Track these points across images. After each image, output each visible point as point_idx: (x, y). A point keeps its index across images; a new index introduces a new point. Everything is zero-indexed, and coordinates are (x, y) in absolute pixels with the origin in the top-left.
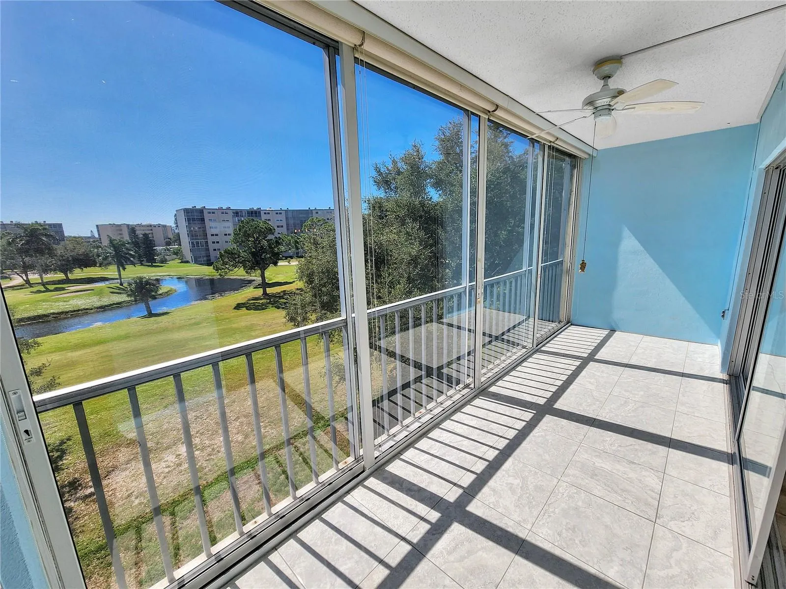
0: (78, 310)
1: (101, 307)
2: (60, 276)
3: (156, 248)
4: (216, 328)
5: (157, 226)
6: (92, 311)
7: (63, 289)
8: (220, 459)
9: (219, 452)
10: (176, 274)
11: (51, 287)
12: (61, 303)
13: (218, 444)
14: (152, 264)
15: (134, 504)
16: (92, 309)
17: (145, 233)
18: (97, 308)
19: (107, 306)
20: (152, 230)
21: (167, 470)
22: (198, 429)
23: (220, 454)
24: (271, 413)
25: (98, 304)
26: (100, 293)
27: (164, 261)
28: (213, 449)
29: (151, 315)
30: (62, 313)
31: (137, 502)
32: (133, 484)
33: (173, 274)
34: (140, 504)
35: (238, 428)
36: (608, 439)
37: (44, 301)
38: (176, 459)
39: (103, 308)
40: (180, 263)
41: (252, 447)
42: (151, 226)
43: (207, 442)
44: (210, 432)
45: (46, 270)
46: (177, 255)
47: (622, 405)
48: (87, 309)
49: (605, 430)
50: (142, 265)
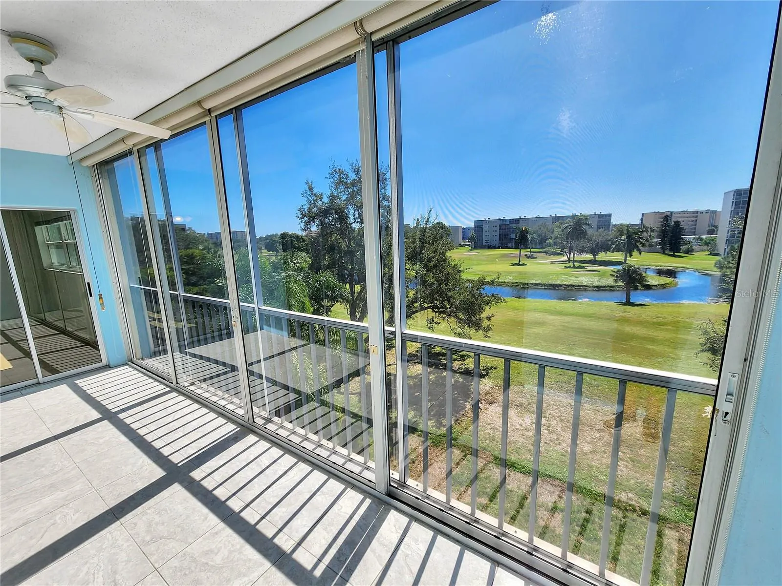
0: (581, 286)
1: (598, 287)
2: (589, 257)
3: (683, 237)
4: (679, 336)
5: (704, 213)
6: (590, 289)
7: (584, 267)
8: (555, 450)
9: (559, 445)
10: (692, 268)
11: (577, 265)
12: (573, 278)
13: (565, 438)
14: (674, 253)
15: (486, 431)
16: (590, 287)
17: (677, 221)
18: (594, 287)
19: (602, 287)
20: (697, 217)
21: (518, 426)
22: (562, 415)
23: (558, 447)
24: (642, 452)
25: (596, 284)
26: (602, 275)
27: (689, 251)
28: (558, 439)
29: (628, 303)
30: (571, 285)
31: (489, 431)
32: (496, 419)
33: (688, 267)
34: (489, 434)
35: (594, 439)
36: (74, 518)
37: (564, 274)
38: (530, 425)
39: (599, 288)
40: (709, 255)
41: (588, 465)
42: (697, 212)
43: (559, 430)
44: (568, 424)
45: (581, 251)
46: (708, 246)
47: (115, 573)
48: (587, 286)
49: (89, 522)
50: (664, 253)
